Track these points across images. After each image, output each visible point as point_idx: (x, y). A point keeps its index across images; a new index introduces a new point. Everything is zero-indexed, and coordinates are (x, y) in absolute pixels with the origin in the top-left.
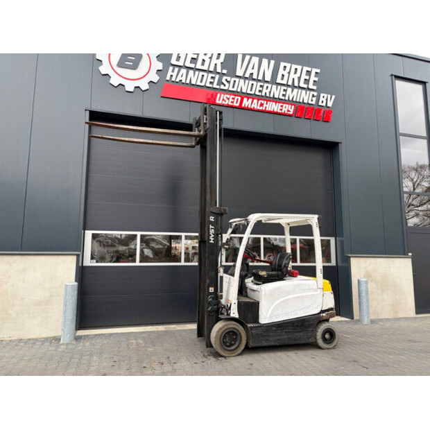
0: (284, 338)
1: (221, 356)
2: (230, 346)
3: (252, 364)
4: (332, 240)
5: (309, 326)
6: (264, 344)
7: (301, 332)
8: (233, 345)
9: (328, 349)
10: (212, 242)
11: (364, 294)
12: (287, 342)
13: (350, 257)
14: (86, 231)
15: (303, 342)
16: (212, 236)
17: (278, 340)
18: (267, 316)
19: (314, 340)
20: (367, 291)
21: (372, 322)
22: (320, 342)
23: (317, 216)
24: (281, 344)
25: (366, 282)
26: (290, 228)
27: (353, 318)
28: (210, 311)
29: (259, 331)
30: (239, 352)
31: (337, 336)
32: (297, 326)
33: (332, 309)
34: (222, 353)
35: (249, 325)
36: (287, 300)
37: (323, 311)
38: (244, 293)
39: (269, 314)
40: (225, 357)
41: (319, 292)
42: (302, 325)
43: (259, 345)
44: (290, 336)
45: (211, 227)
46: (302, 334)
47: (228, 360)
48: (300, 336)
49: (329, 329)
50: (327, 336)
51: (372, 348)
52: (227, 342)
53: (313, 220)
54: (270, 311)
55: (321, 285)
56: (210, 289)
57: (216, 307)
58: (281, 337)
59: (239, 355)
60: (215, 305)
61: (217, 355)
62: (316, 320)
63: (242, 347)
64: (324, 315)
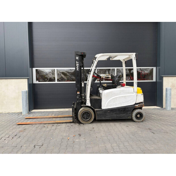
0: (115, 116)
1: (82, 123)
2: (87, 119)
3: (93, 128)
4: (154, 68)
5: (128, 111)
6: (103, 118)
7: (124, 113)
8: (88, 118)
9: (139, 122)
10: (78, 70)
11: (168, 95)
12: (116, 118)
13: (163, 77)
14: (33, 68)
15: (124, 118)
16: (78, 67)
17: (111, 117)
18: (105, 105)
19: (131, 118)
20: (170, 94)
21: (172, 109)
22: (134, 119)
23: (135, 53)
24: (112, 119)
25: (171, 89)
26: (125, 62)
27: (162, 107)
28: (77, 103)
29: (101, 113)
30: (91, 122)
31: (144, 116)
32: (121, 111)
33: (142, 103)
34: (82, 122)
35: (96, 110)
36: (116, 98)
37: (136, 104)
38: (98, 94)
39: (106, 104)
40: (83, 124)
41: (135, 94)
42: (124, 110)
43: (101, 119)
44: (118, 115)
45: (77, 62)
46: (124, 115)
47: (84, 125)
48: (123, 115)
49: (139, 112)
50: (138, 116)
51: (164, 123)
52: (85, 117)
53: (133, 56)
54: (107, 103)
55: (136, 91)
56: (78, 92)
57: (81, 101)
58: (113, 116)
59: (91, 123)
60: (80, 100)
61: (80, 123)
62: (133, 108)
63: (92, 120)
64: (137, 105)
